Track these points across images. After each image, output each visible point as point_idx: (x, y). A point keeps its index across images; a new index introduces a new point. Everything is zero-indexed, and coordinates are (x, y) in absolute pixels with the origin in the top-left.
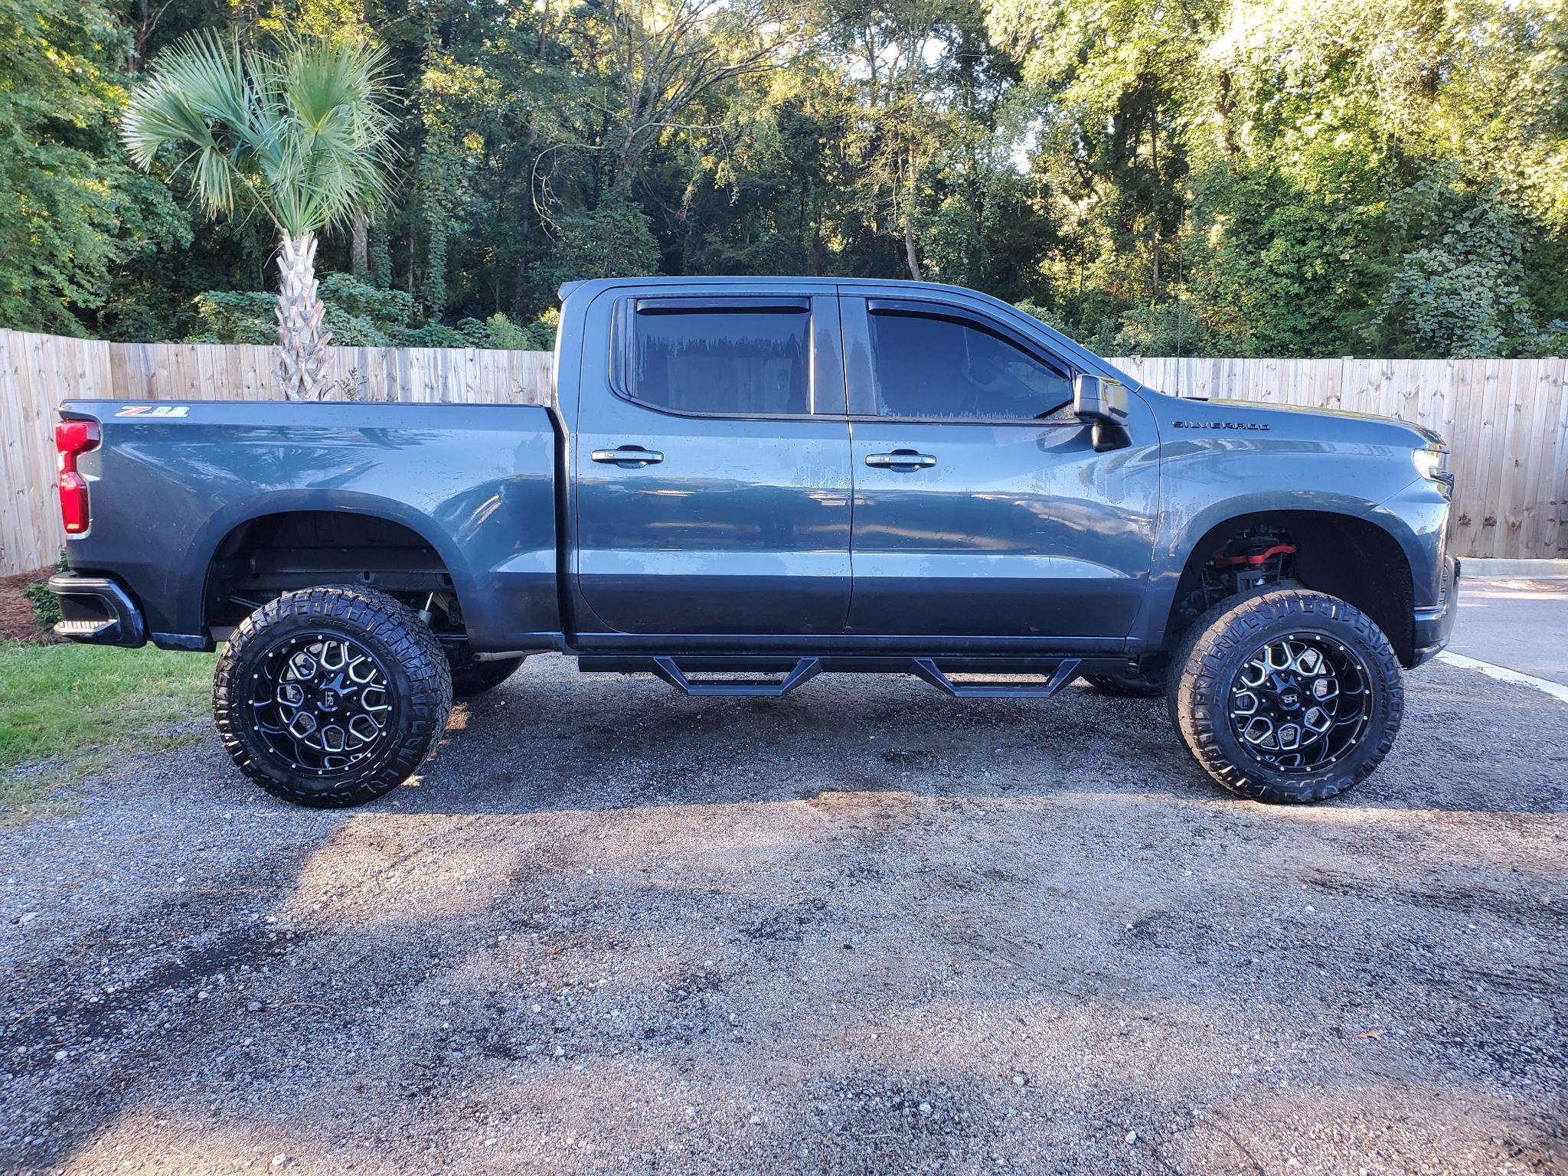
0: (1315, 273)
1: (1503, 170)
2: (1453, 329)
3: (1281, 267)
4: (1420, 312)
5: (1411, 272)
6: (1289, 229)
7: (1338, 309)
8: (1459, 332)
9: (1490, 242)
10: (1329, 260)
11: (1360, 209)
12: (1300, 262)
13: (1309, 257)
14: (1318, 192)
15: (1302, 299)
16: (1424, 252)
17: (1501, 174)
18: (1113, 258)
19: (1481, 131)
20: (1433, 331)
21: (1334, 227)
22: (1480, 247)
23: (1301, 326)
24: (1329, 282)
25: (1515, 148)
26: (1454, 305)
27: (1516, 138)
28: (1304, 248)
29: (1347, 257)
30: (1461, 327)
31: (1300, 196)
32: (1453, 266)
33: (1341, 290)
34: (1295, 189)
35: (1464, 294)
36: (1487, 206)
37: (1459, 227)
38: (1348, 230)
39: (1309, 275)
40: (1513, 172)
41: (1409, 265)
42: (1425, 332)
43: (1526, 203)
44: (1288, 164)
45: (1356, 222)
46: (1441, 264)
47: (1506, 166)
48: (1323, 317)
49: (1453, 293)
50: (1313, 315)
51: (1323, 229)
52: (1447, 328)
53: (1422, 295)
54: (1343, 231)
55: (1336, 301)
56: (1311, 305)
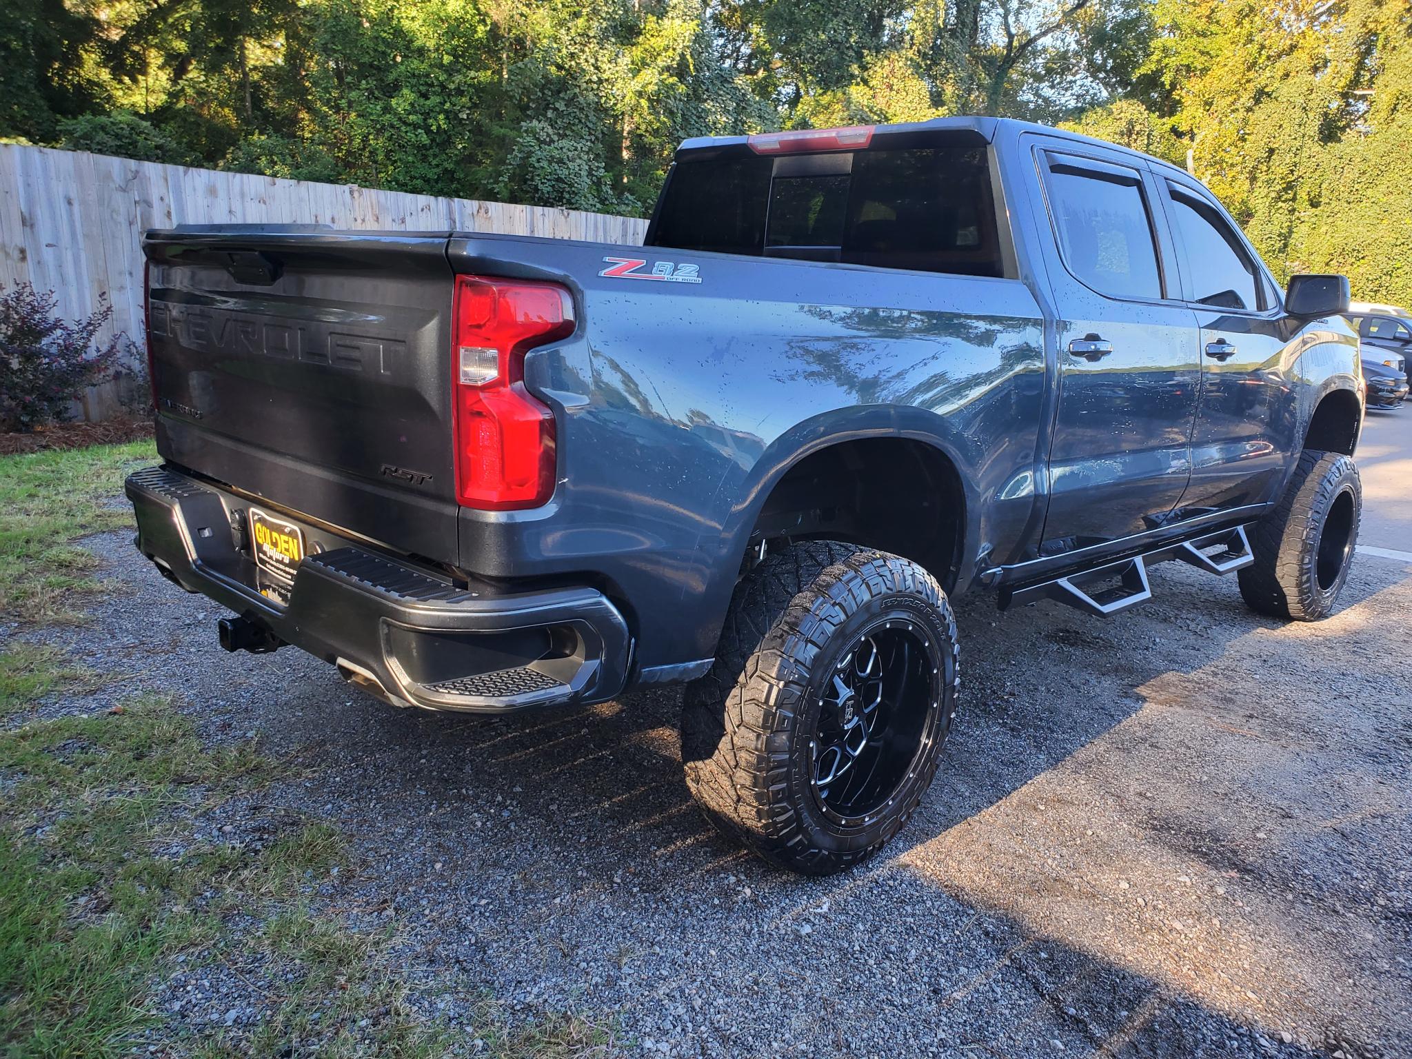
0: (439, 127)
1: (585, 61)
2: (562, 193)
3: (411, 117)
4: (538, 175)
5: (528, 139)
6: (414, 81)
7: (457, 163)
8: (567, 196)
9: (580, 121)
10: (451, 116)
11: (472, 74)
12: (426, 115)
13: (432, 111)
14: (437, 50)
15: (427, 150)
16: (535, 123)
17: (585, 66)
18: (203, 78)
19: (570, 25)
20: (548, 192)
21: (452, 86)
22: (574, 125)
23: (430, 175)
24: (450, 137)
25: (593, 46)
26: (563, 173)
27: (594, 37)
28: (428, 102)
29: (465, 117)
30: (568, 192)
31: (421, 52)
32: (556, 138)
33: (460, 146)
34: (418, 43)
35: (570, 164)
36: (577, 90)
37: (557, 105)
38: (463, 91)
39: (434, 128)
40: (593, 65)
41: (526, 131)
42: (543, 193)
43: (603, 94)
44: (407, 17)
45: (470, 85)
46: (548, 135)
47: (589, 58)
48: (446, 169)
49: (561, 161)
50: (437, 166)
51: (443, 86)
52: (558, 191)
53: (538, 161)
54: (460, 92)
55: (456, 155)
56: (435, 156)
